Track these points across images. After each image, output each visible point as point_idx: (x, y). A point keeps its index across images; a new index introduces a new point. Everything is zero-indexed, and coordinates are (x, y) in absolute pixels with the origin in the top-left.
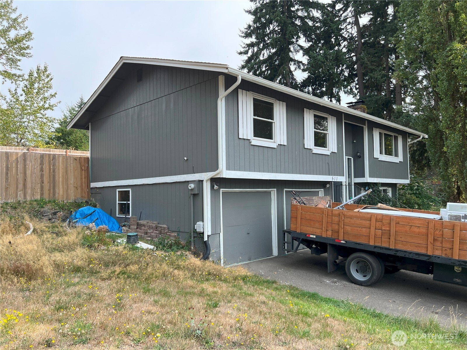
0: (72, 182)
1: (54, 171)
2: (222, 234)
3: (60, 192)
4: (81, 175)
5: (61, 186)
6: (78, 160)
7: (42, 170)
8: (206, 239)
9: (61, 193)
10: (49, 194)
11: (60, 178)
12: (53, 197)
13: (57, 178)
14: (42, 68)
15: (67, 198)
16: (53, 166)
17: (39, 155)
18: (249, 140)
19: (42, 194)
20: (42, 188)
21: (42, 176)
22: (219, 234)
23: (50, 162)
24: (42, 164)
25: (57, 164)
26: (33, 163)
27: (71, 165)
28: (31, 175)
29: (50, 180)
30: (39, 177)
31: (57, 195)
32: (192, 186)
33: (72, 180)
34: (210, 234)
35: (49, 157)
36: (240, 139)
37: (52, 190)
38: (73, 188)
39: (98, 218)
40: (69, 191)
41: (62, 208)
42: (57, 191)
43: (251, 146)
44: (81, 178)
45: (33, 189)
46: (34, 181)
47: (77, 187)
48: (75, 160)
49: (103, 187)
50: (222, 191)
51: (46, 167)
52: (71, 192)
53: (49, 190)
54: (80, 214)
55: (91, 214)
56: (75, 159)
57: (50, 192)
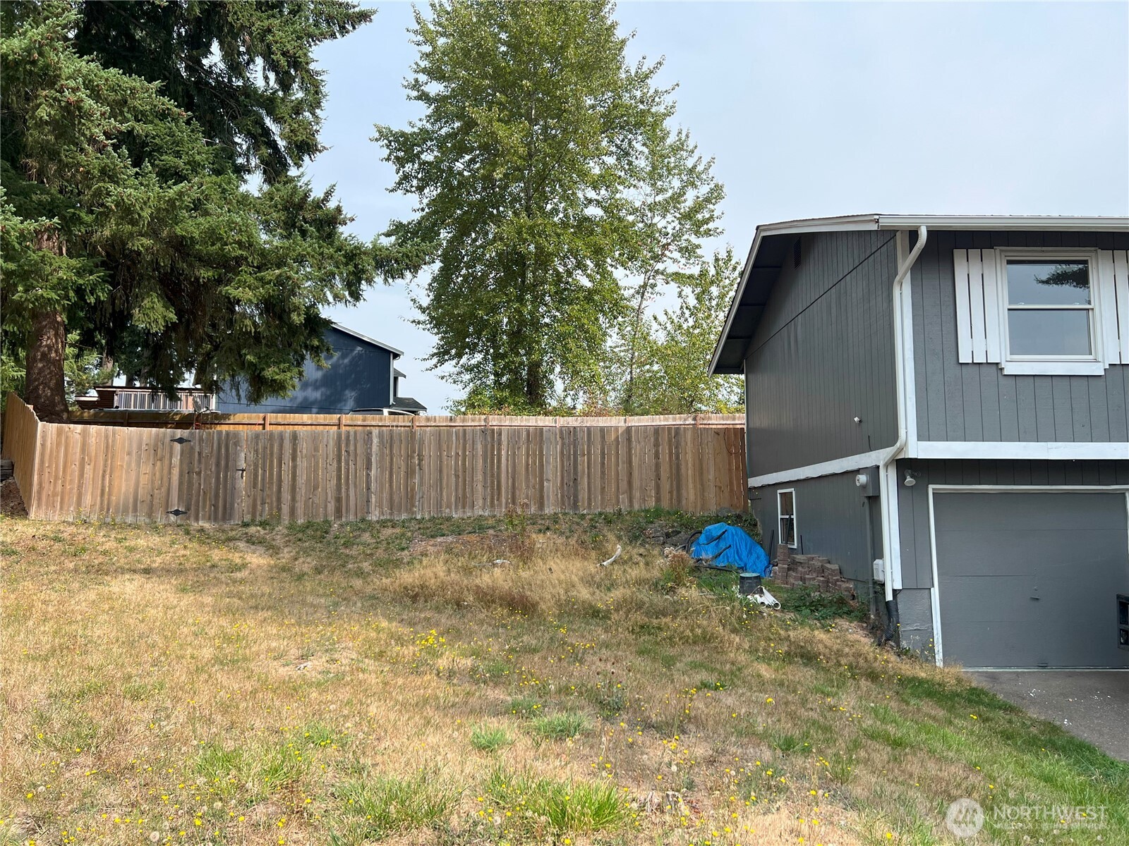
0: (711, 477)
1: (677, 458)
2: (935, 592)
3: (690, 493)
4: (730, 464)
5: (691, 486)
6: (722, 434)
7: (657, 456)
8: (889, 597)
9: (692, 497)
10: (671, 499)
11: (689, 471)
12: (678, 504)
13: (683, 471)
14: (723, 255)
15: (703, 508)
16: (676, 448)
17: (652, 429)
18: (997, 364)
19: (658, 500)
20: (658, 488)
21: (657, 466)
22: (927, 591)
23: (670, 440)
24: (657, 445)
25: (683, 444)
26: (643, 443)
27: (709, 444)
28: (640, 466)
29: (671, 474)
30: (653, 468)
31: (684, 502)
32: (862, 479)
33: (712, 472)
34: (898, 586)
35: (669, 433)
36: (963, 367)
37: (675, 493)
38: (713, 490)
39: (730, 546)
40: (706, 494)
41: (686, 526)
42: (684, 492)
43: (1002, 381)
44: (730, 470)
45: (643, 490)
46: (644, 476)
47: (720, 488)
48: (716, 436)
49: (762, 487)
50: (933, 489)
51: (664, 450)
52: (711, 496)
53: (671, 492)
54: (706, 536)
55: (719, 537)
56: (717, 432)
57: (672, 496)
